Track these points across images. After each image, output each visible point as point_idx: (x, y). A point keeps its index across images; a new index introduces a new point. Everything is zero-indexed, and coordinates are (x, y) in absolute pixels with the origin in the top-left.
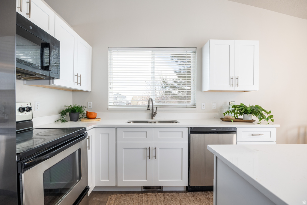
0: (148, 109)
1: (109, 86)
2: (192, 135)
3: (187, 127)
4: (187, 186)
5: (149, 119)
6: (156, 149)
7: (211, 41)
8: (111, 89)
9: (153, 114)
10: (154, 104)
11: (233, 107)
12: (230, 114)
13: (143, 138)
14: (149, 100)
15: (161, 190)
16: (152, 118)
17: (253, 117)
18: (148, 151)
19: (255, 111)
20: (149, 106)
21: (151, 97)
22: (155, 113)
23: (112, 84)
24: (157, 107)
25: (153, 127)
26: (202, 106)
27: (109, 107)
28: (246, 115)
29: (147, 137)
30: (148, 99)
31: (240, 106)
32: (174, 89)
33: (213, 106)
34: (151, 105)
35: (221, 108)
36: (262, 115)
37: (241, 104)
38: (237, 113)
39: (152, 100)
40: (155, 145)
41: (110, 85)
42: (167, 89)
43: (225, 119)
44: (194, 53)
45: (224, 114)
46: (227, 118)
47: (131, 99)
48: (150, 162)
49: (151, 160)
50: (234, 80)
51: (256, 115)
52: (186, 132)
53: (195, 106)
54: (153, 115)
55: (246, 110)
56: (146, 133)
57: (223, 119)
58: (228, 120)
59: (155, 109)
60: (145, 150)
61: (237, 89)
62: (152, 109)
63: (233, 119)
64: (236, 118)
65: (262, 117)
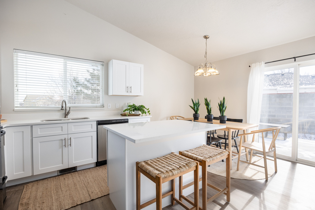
0: (61, 109)
1: (16, 88)
2: (99, 126)
3: (96, 121)
4: (96, 162)
5: (62, 117)
6: (70, 139)
7: (113, 60)
8: (17, 91)
9: (66, 113)
10: (67, 105)
11: (129, 106)
12: (127, 111)
13: (59, 131)
14: (63, 102)
15: (76, 170)
16: (65, 117)
17: (140, 112)
18: (64, 141)
19: (140, 109)
20: (62, 107)
21: (64, 99)
22: (68, 113)
23: (18, 86)
24: (70, 108)
25: (68, 123)
26: (109, 106)
27: (15, 108)
28: (135, 111)
29: (62, 131)
30: (62, 100)
31: (133, 106)
32: (87, 89)
33: (117, 106)
34: (64, 105)
35: (122, 107)
36: (144, 111)
37: (133, 104)
38: (132, 111)
39: (65, 102)
40: (70, 136)
41: (16, 86)
42: (79, 89)
43: (123, 115)
44: (102, 66)
45: (124, 111)
46: (124, 114)
47: (24, 98)
48: (65, 150)
49: (67, 148)
50: (129, 89)
51: (140, 111)
52: (95, 124)
53: (103, 106)
54: (66, 115)
55: (136, 108)
56: (61, 128)
57: (122, 115)
58: (125, 115)
59: (68, 109)
60: (61, 141)
61: (130, 94)
62: (66, 109)
63: (128, 114)
64: (131, 113)
65: (143, 112)
